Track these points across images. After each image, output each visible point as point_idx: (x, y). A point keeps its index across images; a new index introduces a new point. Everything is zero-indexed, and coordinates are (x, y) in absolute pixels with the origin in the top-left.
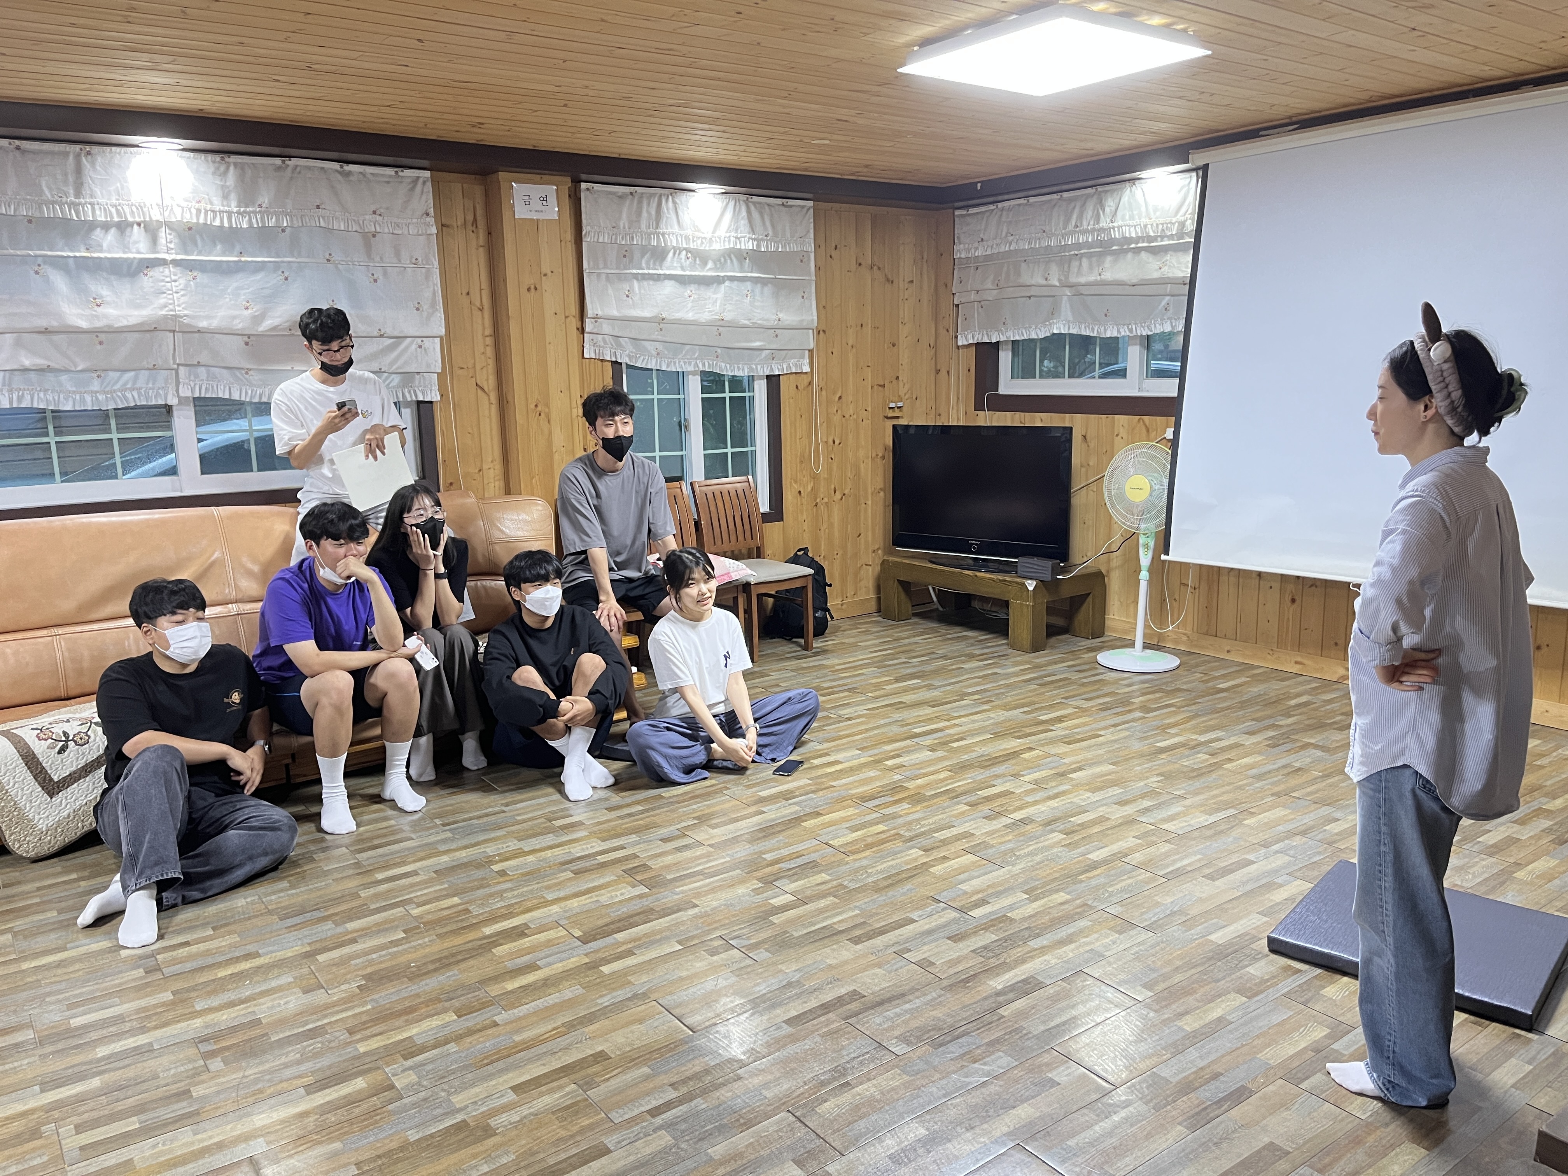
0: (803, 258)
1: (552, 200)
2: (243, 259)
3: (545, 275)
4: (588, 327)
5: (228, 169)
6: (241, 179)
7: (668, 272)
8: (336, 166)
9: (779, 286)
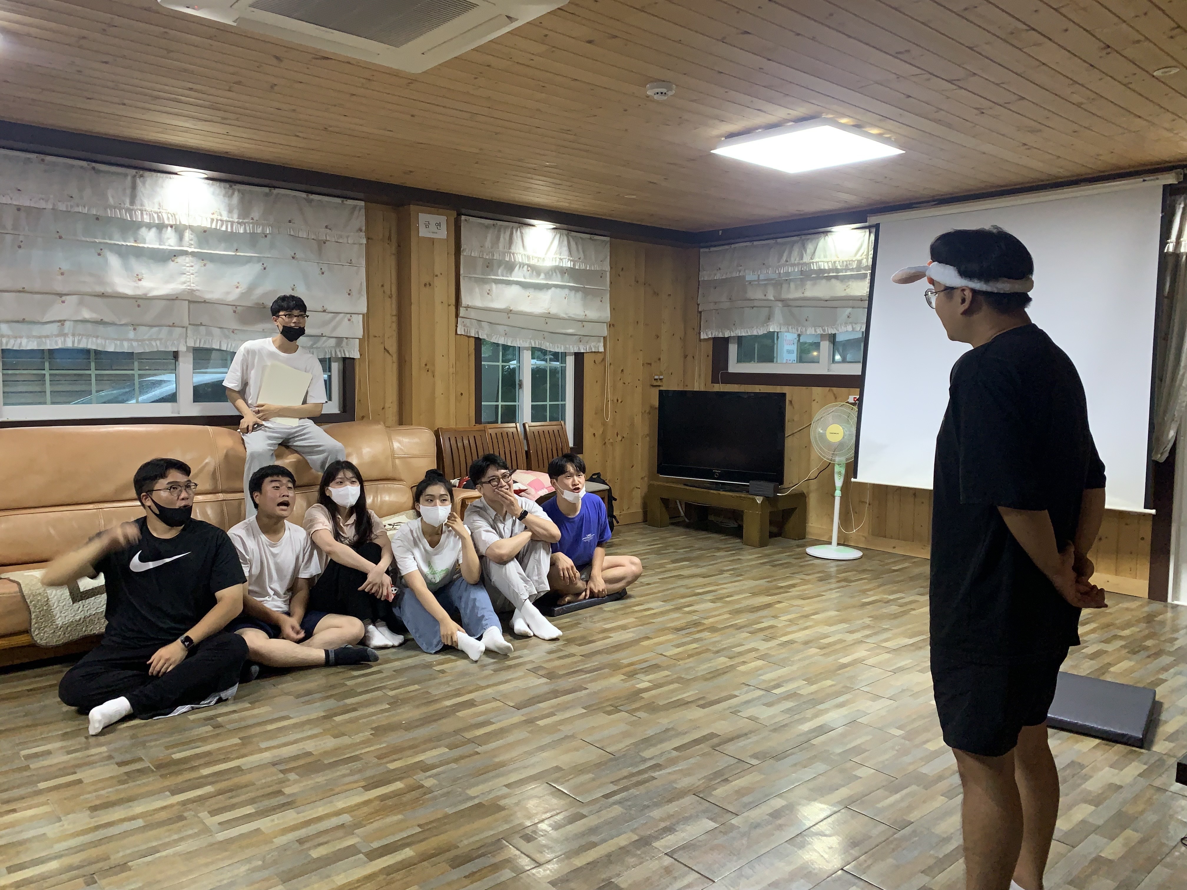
0: (601, 275)
1: (444, 226)
2: (238, 254)
3: (437, 276)
4: (462, 312)
5: (233, 194)
6: (242, 200)
7: (515, 279)
8: (304, 195)
9: (586, 293)
